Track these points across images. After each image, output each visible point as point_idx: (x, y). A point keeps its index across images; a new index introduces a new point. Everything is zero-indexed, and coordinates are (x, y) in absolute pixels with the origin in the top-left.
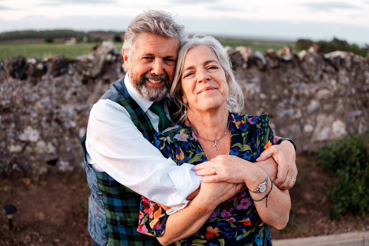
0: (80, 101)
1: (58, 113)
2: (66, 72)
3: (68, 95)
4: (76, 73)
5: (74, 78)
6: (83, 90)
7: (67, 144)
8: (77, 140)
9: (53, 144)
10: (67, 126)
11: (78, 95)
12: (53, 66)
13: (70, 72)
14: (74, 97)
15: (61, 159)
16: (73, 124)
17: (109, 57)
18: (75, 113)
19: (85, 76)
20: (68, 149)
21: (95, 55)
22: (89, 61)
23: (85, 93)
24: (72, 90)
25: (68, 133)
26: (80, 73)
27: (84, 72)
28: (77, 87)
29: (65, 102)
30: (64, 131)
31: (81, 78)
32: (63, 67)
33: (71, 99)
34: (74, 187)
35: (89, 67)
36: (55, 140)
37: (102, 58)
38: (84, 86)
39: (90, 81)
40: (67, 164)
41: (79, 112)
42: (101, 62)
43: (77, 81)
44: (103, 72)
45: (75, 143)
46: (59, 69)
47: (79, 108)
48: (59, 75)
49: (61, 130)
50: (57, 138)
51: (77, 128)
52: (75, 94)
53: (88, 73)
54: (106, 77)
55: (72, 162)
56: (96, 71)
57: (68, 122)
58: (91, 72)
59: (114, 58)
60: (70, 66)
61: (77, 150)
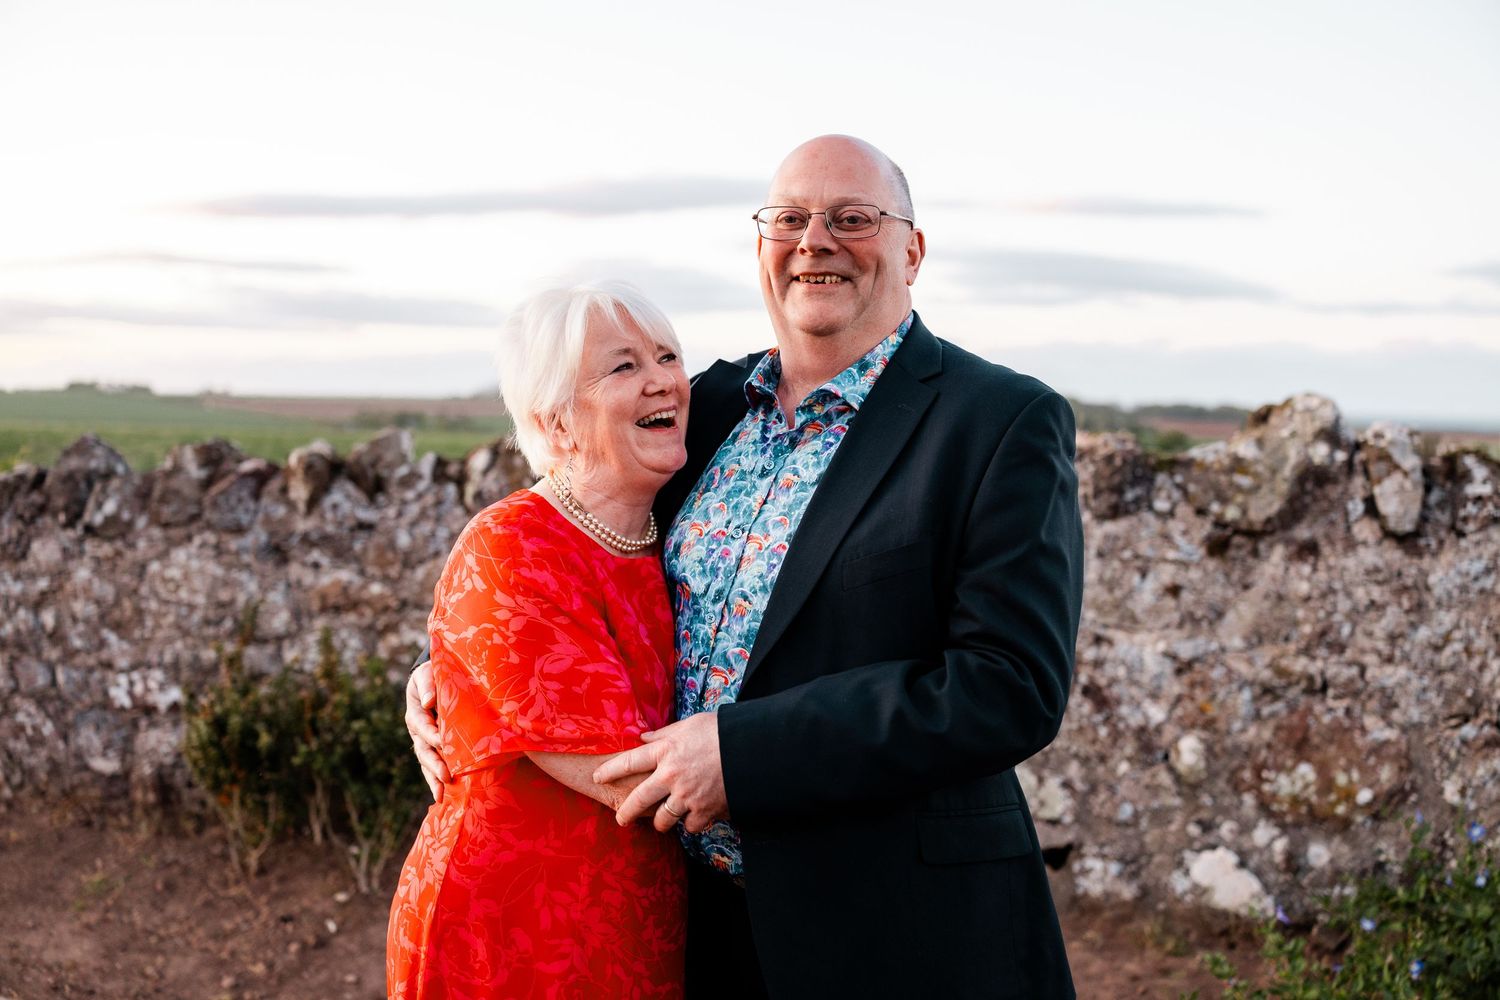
0: (1190, 621)
1: (1098, 664)
2: (1145, 503)
3: (1147, 592)
4: (1184, 510)
5: (1175, 527)
6: (1206, 579)
7: (1123, 789)
8: (1165, 778)
9: (1067, 785)
10: (1127, 713)
11: (1187, 597)
12: (1096, 476)
13: (1161, 505)
14: (1170, 602)
15: (1090, 848)
16: (1156, 713)
17: (1320, 452)
18: (1168, 667)
19: (1220, 523)
20: (1126, 812)
21: (1260, 443)
22: (1238, 465)
23: (1216, 592)
24: (1166, 574)
25: (1129, 748)
26: (1201, 512)
27: (1215, 507)
28: (1184, 565)
29: (1130, 623)
30: (1116, 736)
31: (1205, 528)
32: (1135, 482)
33: (1155, 611)
34: (1132, 967)
35: (1239, 489)
36: (1074, 770)
37: (1293, 455)
38: (1212, 564)
39: (1240, 543)
40: (1114, 868)
41: (1183, 668)
42: (1287, 471)
43: (1188, 538)
44: (1293, 512)
45: (1154, 789)
46: (1119, 490)
47: (1186, 650)
48: (1115, 512)
49: (1103, 732)
50: (1085, 761)
51: (1169, 732)
52: (1174, 590)
53: (1232, 513)
54: (1302, 532)
55: (1133, 864)
56: (1265, 506)
57: (1137, 705)
58: (1244, 512)
59: (1341, 456)
60: (1161, 479)
61: (1160, 816)
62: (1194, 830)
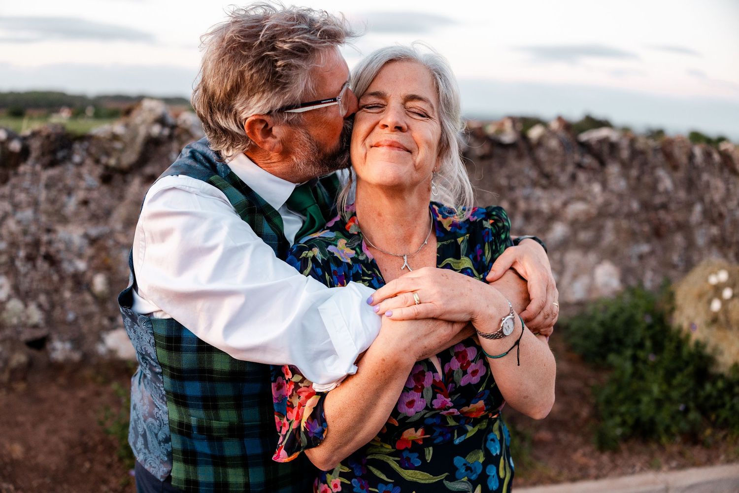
0: (95, 218)
1: (50, 243)
2: (68, 158)
3: (71, 204)
4: (89, 162)
5: (84, 170)
6: (101, 196)
7: (69, 305)
8: (88, 298)
9: (40, 306)
10: (68, 268)
11: (93, 206)
12: (42, 146)
13: (77, 159)
14: (83, 209)
15: (55, 336)
16: (81, 265)
17: (156, 130)
18: (85, 242)
19: (107, 167)
20: (71, 316)
21: (127, 125)
22: (115, 137)
23: (106, 202)
24: (81, 195)
25: (69, 283)
26: (97, 161)
27: (104, 159)
28: (89, 189)
29: (64, 220)
30: (62, 279)
31: (99, 170)
32: (63, 147)
33: (76, 214)
34: (82, 394)
35: (114, 149)
36: (43, 298)
37: (142, 132)
38: (104, 189)
39: (117, 178)
40: (68, 346)
41: (93, 241)
42: (140, 139)
43: (90, 177)
44: (143, 159)
45: (84, 304)
46: (54, 152)
47: (94, 232)
48: (53, 164)
49: (55, 278)
50: (48, 293)
51: (89, 274)
52: (85, 203)
53: (112, 162)
54: (149, 170)
55: (77, 342)
56: (129, 158)
57: (71, 262)
58: (118, 159)
59: (166, 132)
60: (77, 146)
61: (89, 317)
62: (106, 322)
